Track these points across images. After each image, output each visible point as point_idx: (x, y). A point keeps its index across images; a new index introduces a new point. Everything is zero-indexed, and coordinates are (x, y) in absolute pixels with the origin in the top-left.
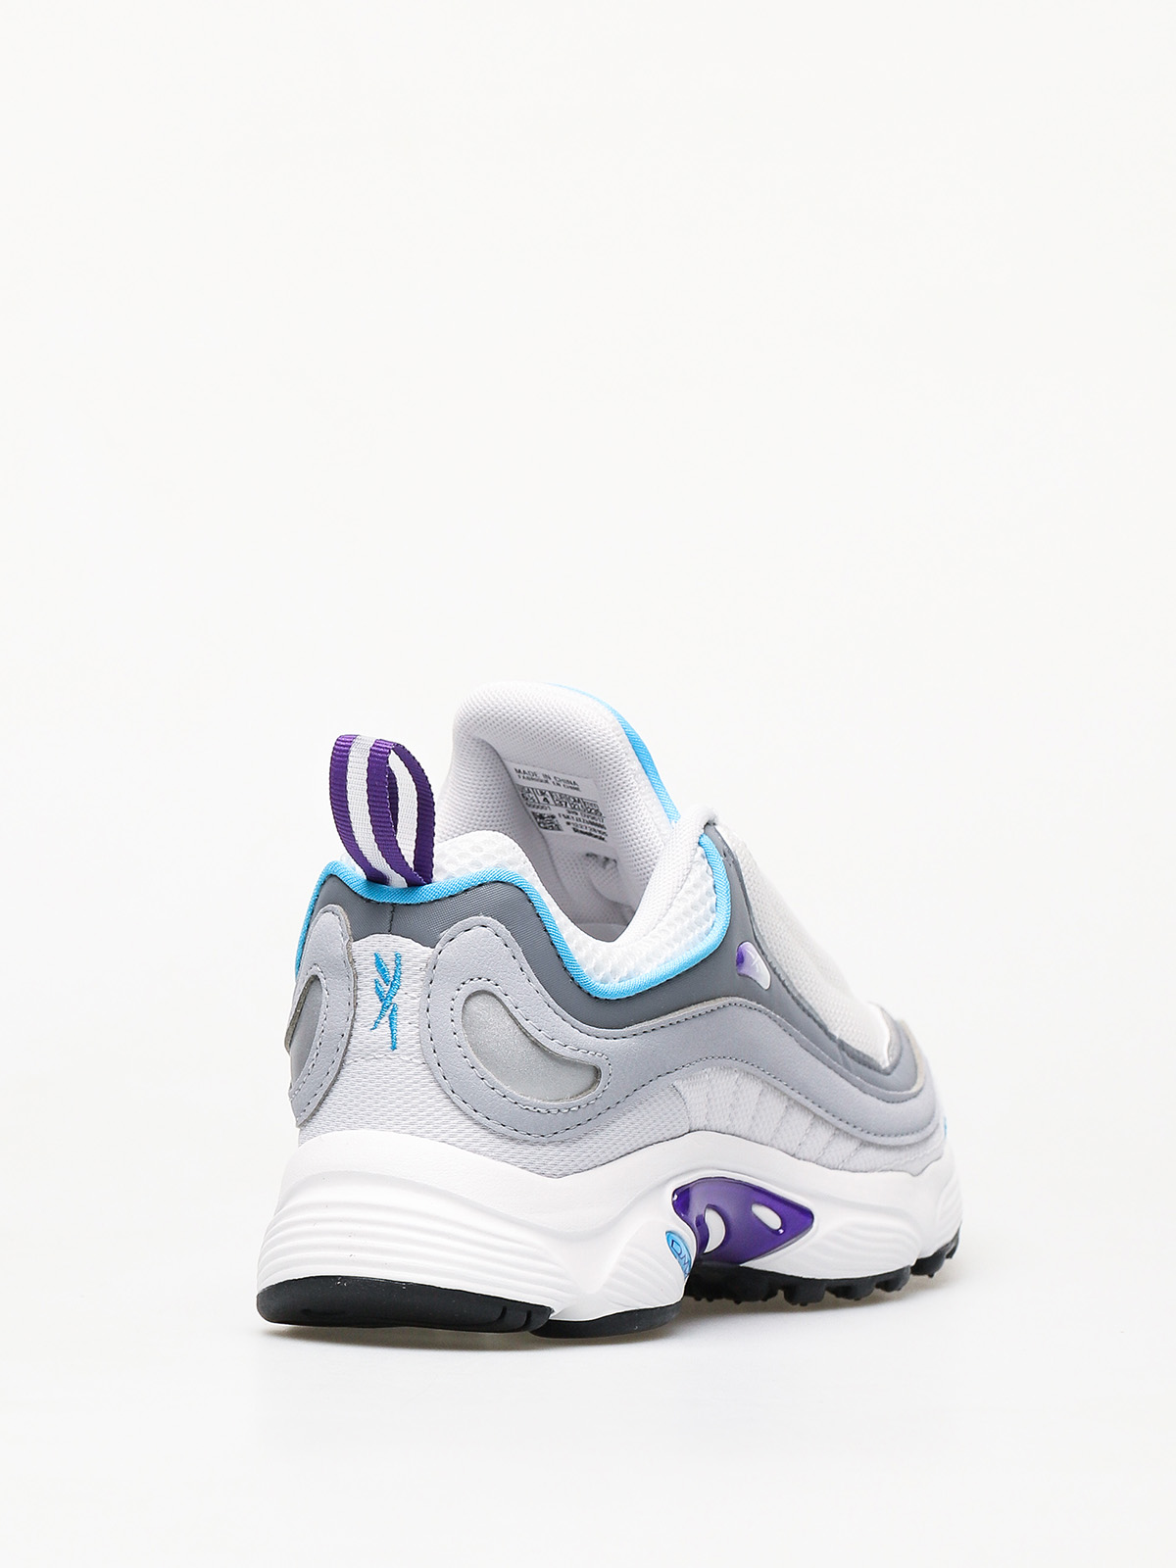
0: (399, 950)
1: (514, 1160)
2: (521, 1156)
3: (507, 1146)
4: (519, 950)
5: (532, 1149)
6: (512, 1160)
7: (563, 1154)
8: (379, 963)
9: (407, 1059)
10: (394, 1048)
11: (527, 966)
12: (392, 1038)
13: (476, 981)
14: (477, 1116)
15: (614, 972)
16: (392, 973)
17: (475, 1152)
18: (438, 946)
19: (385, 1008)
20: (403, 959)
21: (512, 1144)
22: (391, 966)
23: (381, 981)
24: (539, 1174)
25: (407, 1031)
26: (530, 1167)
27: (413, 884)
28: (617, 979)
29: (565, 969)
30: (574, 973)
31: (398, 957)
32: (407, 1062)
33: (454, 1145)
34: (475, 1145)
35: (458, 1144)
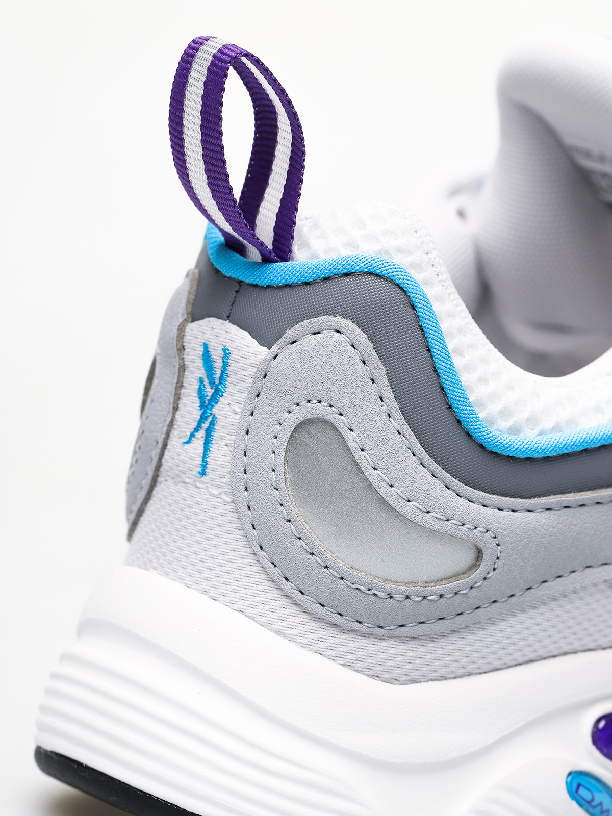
0: (229, 346)
1: (333, 653)
2: (345, 649)
3: (326, 633)
4: (381, 372)
5: (363, 642)
6: (329, 653)
7: (411, 654)
8: (207, 356)
9: (215, 492)
10: (203, 473)
11: (389, 395)
12: (203, 461)
13: (314, 405)
14: (287, 586)
15: (532, 420)
16: (218, 373)
17: (278, 632)
18: (275, 349)
19: (203, 418)
20: (232, 357)
21: (333, 631)
22: (218, 364)
23: (206, 382)
24: (372, 676)
25: (220, 454)
26: (359, 665)
27: (267, 259)
28: (537, 431)
29: (450, 407)
30: (462, 415)
31: (226, 353)
32: (214, 496)
33: (253, 619)
34: (278, 625)
35: (259, 618)
